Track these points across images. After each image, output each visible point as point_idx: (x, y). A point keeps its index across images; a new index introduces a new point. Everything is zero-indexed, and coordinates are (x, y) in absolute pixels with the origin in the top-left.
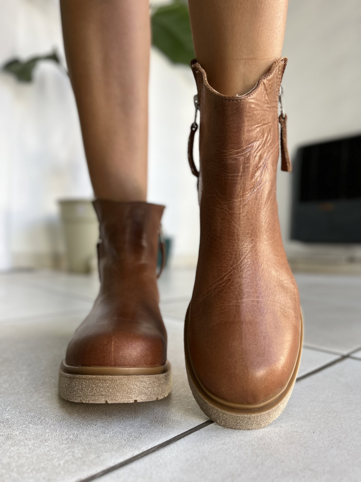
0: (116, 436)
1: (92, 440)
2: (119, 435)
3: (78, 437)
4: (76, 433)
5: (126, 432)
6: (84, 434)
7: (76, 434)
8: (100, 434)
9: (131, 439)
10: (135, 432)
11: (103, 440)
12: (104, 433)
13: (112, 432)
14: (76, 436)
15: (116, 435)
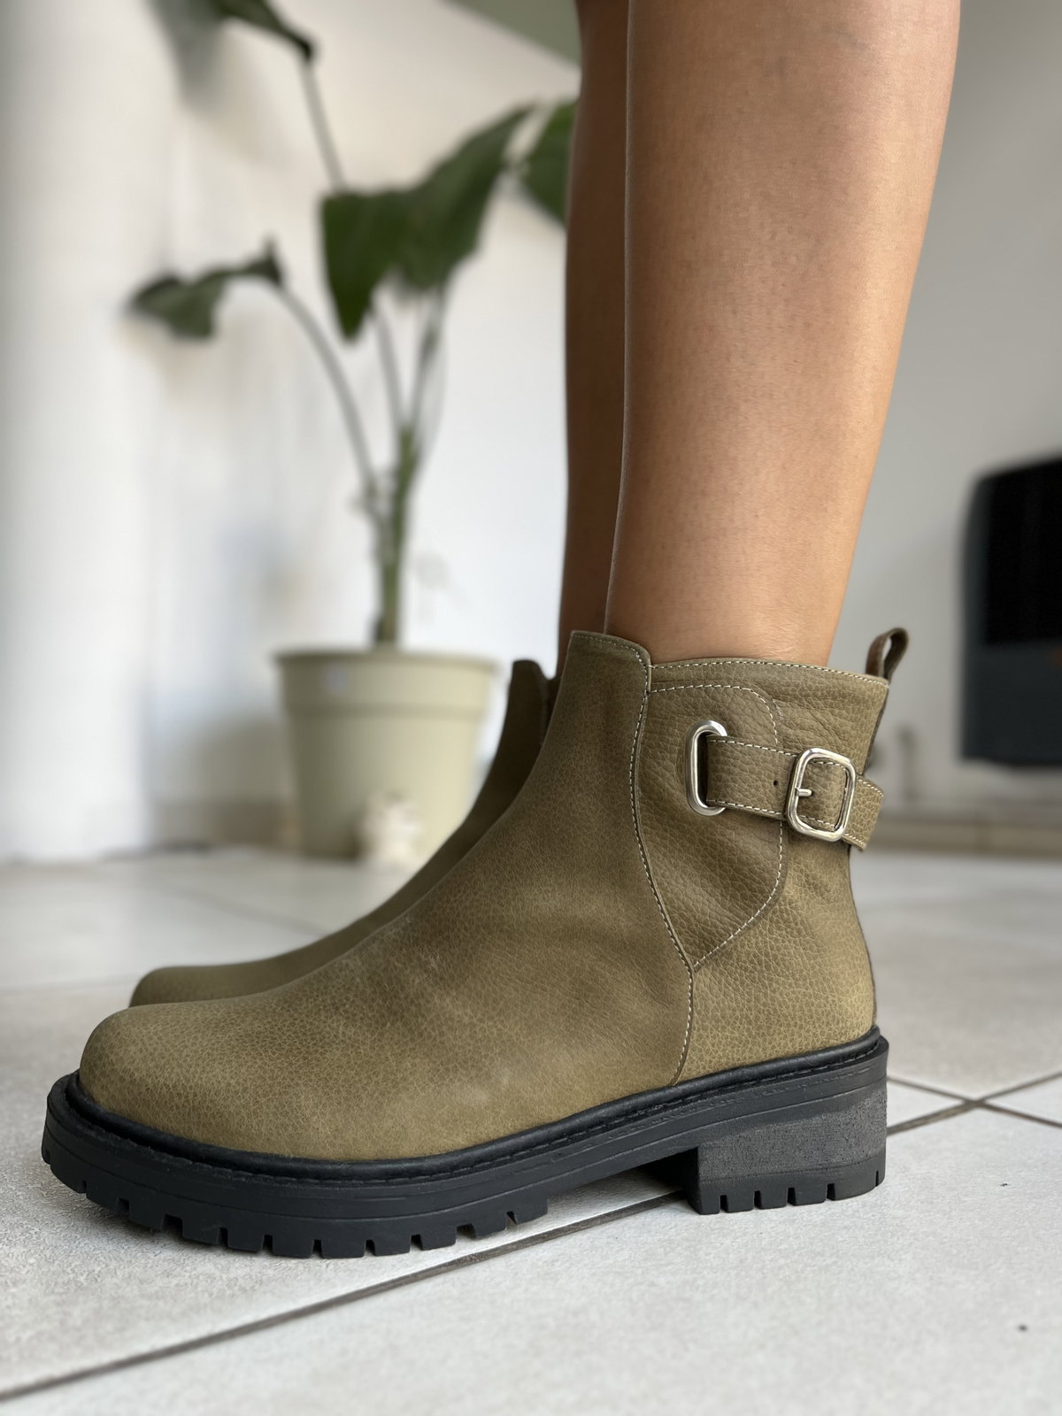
0: (195, 1283)
1: (128, 1289)
2: (204, 1283)
3: (99, 1280)
4: (98, 1269)
5: (224, 1277)
6: (118, 1273)
7: (97, 1272)
8: (156, 1276)
9: (228, 1292)
10: (247, 1277)
11: (157, 1292)
12: (168, 1276)
13: (188, 1275)
14: (96, 1276)
15: (195, 1281)
